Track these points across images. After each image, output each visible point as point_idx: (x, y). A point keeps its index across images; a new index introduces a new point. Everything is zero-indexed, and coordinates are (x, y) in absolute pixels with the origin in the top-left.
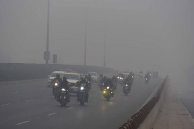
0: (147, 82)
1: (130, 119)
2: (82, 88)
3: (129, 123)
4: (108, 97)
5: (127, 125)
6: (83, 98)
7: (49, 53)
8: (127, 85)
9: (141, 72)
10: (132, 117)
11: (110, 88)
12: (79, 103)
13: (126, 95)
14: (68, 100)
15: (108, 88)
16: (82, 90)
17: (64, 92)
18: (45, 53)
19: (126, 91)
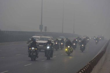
0: (97, 43)
1: (89, 63)
2: (48, 47)
3: (88, 66)
4: (69, 53)
5: (87, 67)
6: (49, 55)
7: (42, 26)
8: (83, 45)
9: (95, 37)
10: (90, 62)
11: (70, 47)
12: (46, 58)
13: (82, 52)
14: (37, 56)
15: (69, 47)
16: (48, 49)
17: (34, 50)
18: (40, 25)
19: (83, 49)
